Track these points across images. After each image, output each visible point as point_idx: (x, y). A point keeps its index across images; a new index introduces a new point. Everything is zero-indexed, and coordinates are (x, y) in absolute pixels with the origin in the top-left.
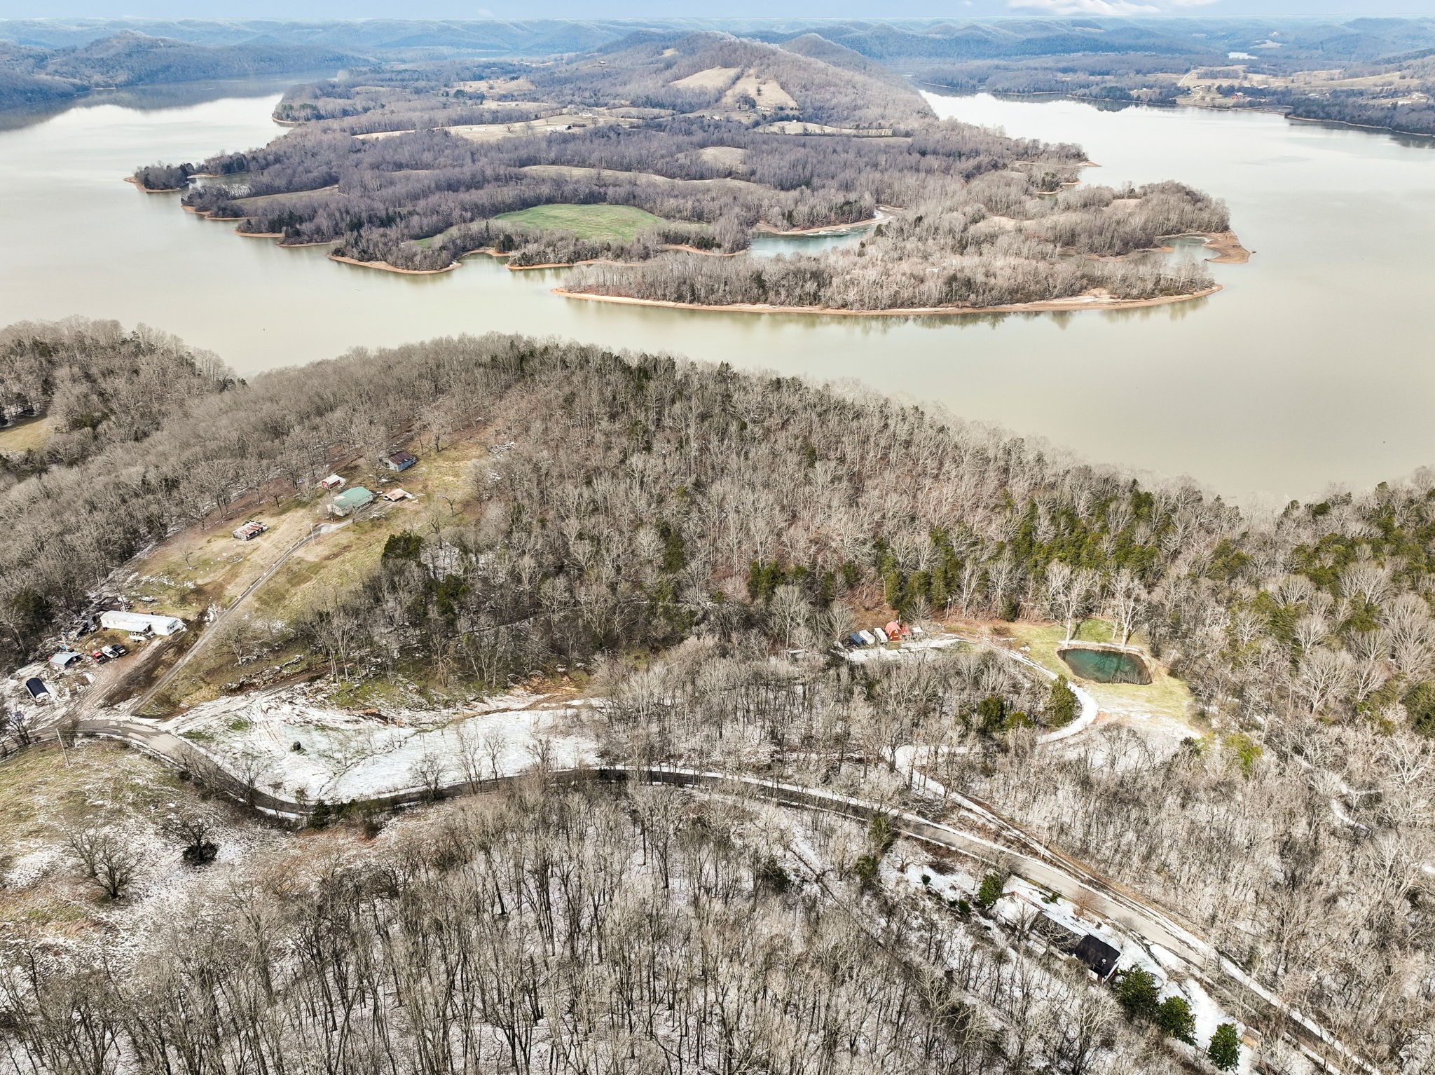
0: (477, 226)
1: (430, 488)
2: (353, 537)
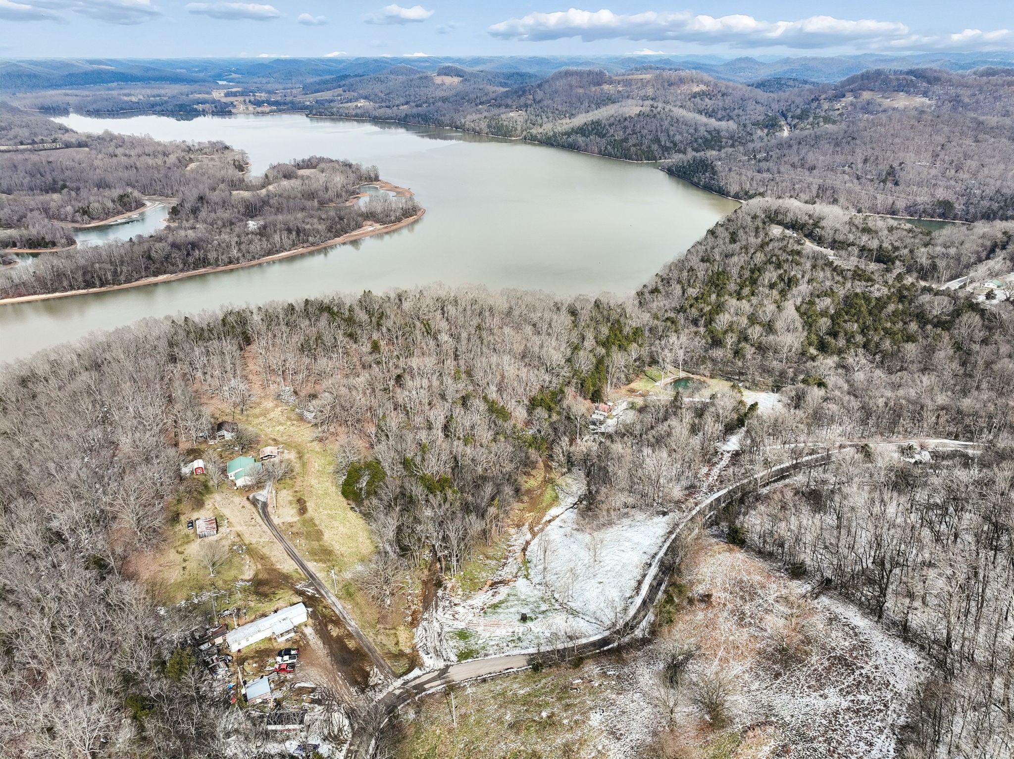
1: (280, 439)
2: (290, 492)
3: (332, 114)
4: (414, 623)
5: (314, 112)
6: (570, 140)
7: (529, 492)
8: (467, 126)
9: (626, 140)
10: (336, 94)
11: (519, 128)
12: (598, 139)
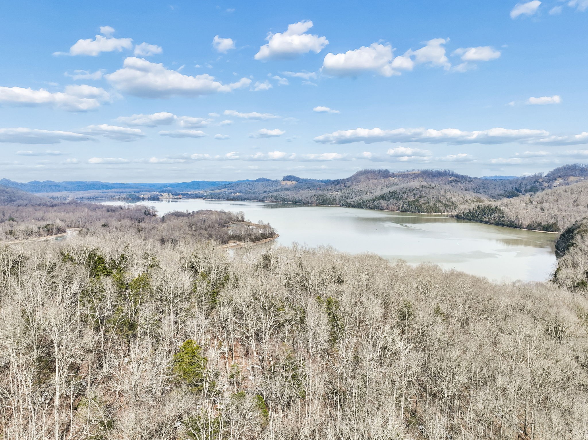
3: (219, 198)
5: (208, 198)
6: (375, 203)
8: (303, 201)
10: (222, 191)
11: (338, 200)
12: (396, 201)
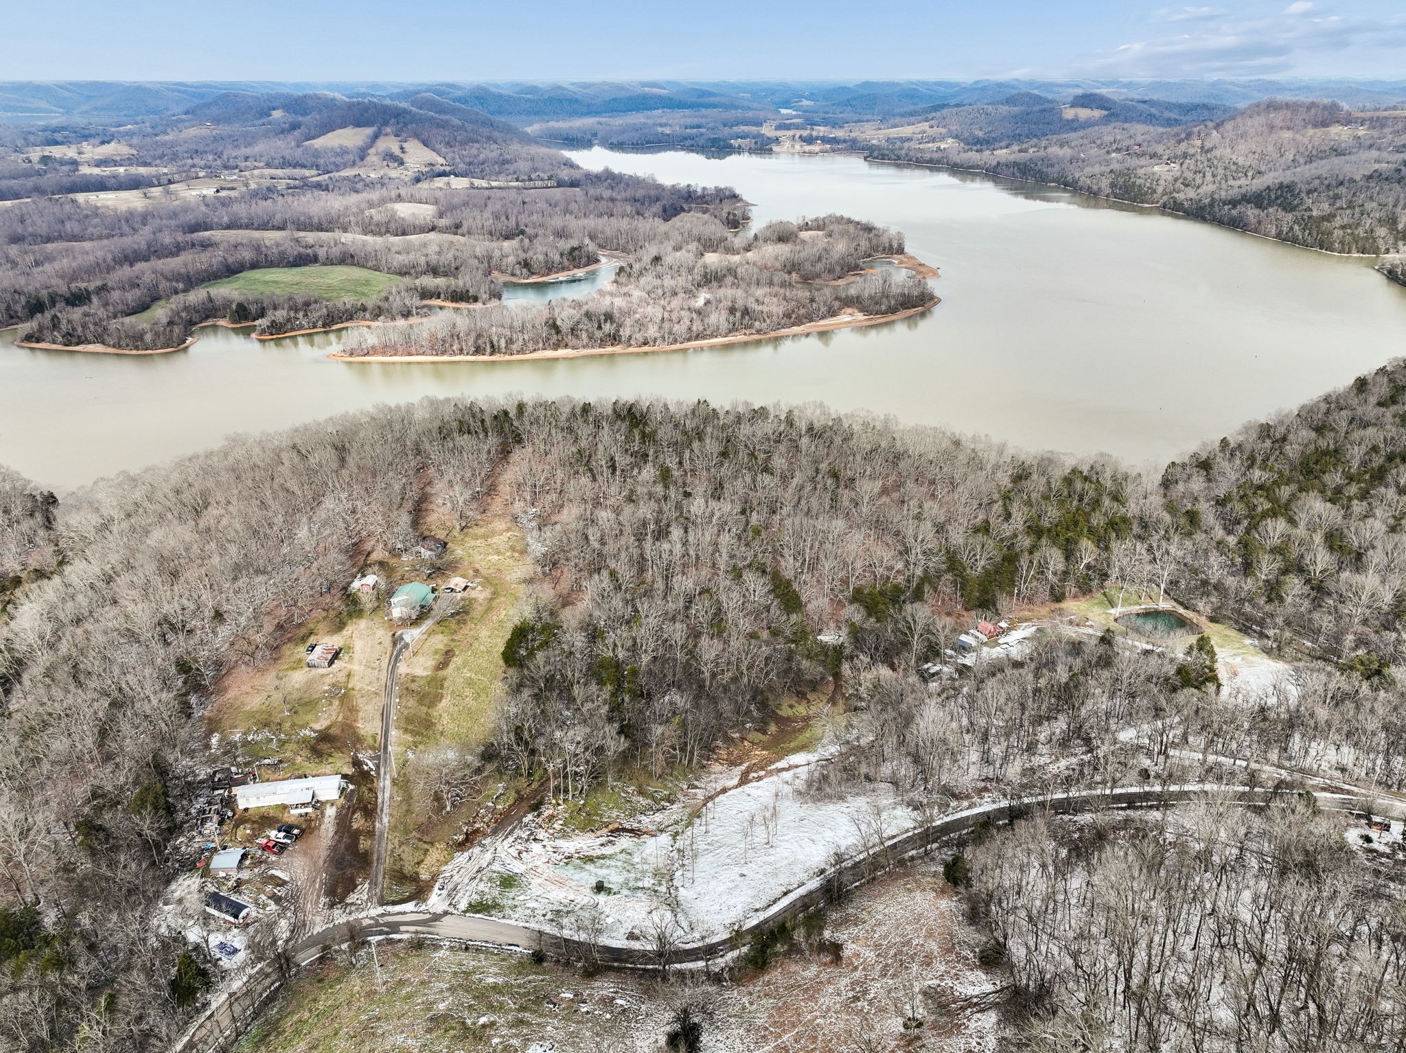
0: (196, 296)
1: (483, 571)
2: (446, 640)
3: (899, 158)
4: (462, 846)
5: (876, 154)
6: (1234, 212)
7: (782, 721)
8: (1080, 184)
9: (1330, 218)
10: (918, 130)
11: (1160, 190)
12: (1281, 214)
